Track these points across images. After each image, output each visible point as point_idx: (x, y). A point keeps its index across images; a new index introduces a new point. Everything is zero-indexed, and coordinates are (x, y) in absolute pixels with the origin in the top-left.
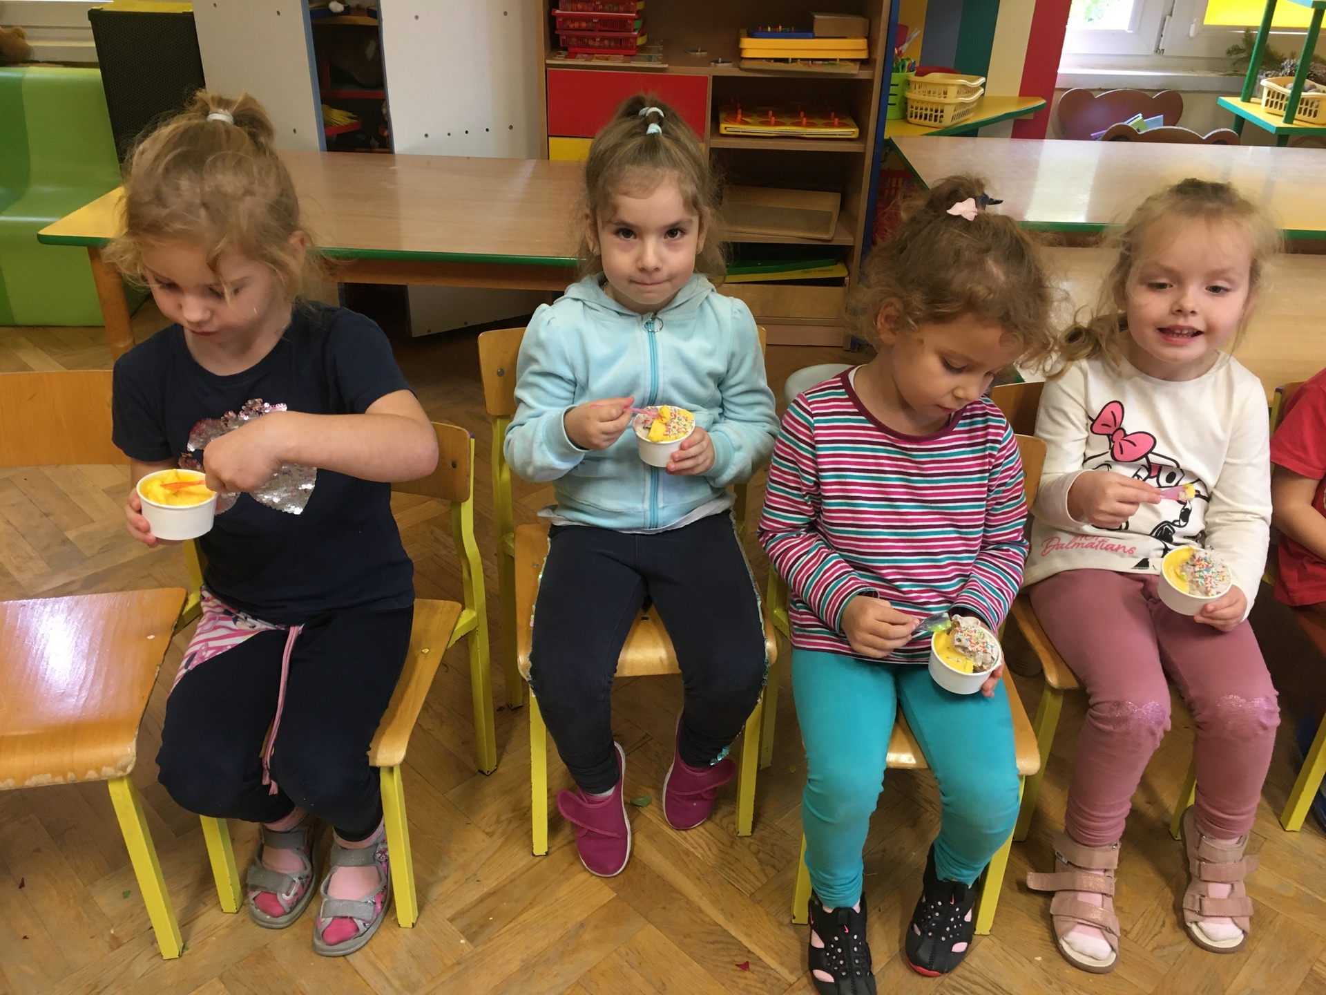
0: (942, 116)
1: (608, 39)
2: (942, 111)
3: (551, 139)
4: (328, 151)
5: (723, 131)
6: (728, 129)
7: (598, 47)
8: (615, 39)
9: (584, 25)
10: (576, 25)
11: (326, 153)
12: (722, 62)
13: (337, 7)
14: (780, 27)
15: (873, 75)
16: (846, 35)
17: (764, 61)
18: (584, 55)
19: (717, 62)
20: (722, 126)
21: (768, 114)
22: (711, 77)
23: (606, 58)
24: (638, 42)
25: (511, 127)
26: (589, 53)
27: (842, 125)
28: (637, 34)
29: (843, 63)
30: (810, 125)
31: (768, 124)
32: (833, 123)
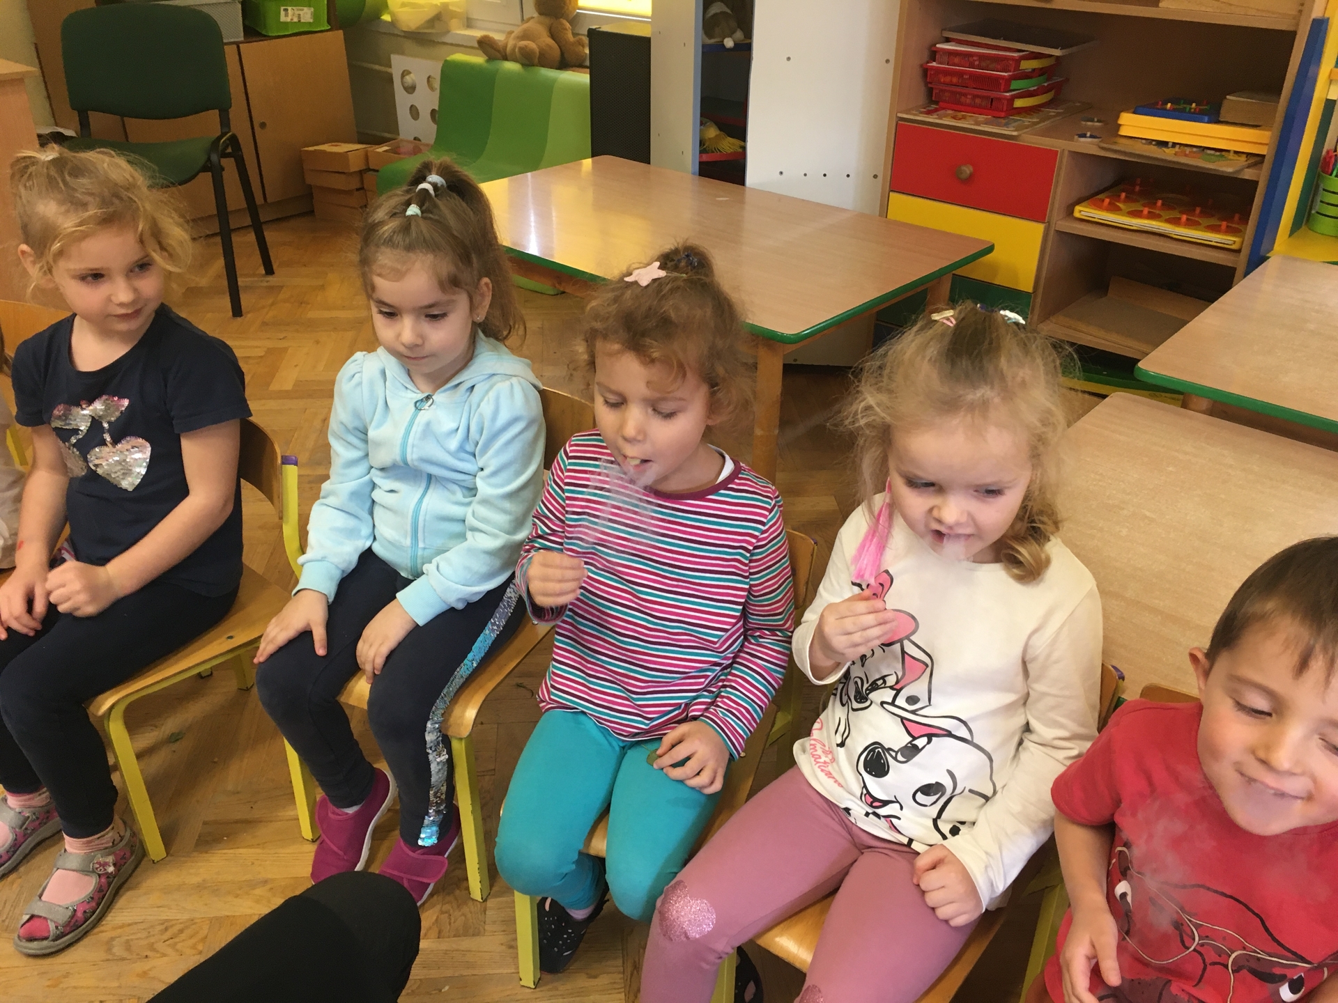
1: (978, 96)
3: (892, 194)
4: (699, 175)
5: (1077, 214)
6: (1083, 213)
7: (969, 105)
8: (986, 98)
9: (955, 80)
10: (948, 79)
12: (1091, 136)
13: (729, 43)
14: (1194, 105)
15: (1261, 176)
16: (1260, 124)
17: (1144, 141)
18: (950, 112)
19: (1084, 136)
20: (1078, 208)
21: (1155, 203)
22: (1066, 153)
23: (964, 118)
24: (1019, 103)
25: (875, 176)
26: (955, 110)
27: (1230, 231)
28: (1012, 95)
29: (1236, 157)
30: (1190, 224)
31: (1136, 214)
32: (1220, 225)
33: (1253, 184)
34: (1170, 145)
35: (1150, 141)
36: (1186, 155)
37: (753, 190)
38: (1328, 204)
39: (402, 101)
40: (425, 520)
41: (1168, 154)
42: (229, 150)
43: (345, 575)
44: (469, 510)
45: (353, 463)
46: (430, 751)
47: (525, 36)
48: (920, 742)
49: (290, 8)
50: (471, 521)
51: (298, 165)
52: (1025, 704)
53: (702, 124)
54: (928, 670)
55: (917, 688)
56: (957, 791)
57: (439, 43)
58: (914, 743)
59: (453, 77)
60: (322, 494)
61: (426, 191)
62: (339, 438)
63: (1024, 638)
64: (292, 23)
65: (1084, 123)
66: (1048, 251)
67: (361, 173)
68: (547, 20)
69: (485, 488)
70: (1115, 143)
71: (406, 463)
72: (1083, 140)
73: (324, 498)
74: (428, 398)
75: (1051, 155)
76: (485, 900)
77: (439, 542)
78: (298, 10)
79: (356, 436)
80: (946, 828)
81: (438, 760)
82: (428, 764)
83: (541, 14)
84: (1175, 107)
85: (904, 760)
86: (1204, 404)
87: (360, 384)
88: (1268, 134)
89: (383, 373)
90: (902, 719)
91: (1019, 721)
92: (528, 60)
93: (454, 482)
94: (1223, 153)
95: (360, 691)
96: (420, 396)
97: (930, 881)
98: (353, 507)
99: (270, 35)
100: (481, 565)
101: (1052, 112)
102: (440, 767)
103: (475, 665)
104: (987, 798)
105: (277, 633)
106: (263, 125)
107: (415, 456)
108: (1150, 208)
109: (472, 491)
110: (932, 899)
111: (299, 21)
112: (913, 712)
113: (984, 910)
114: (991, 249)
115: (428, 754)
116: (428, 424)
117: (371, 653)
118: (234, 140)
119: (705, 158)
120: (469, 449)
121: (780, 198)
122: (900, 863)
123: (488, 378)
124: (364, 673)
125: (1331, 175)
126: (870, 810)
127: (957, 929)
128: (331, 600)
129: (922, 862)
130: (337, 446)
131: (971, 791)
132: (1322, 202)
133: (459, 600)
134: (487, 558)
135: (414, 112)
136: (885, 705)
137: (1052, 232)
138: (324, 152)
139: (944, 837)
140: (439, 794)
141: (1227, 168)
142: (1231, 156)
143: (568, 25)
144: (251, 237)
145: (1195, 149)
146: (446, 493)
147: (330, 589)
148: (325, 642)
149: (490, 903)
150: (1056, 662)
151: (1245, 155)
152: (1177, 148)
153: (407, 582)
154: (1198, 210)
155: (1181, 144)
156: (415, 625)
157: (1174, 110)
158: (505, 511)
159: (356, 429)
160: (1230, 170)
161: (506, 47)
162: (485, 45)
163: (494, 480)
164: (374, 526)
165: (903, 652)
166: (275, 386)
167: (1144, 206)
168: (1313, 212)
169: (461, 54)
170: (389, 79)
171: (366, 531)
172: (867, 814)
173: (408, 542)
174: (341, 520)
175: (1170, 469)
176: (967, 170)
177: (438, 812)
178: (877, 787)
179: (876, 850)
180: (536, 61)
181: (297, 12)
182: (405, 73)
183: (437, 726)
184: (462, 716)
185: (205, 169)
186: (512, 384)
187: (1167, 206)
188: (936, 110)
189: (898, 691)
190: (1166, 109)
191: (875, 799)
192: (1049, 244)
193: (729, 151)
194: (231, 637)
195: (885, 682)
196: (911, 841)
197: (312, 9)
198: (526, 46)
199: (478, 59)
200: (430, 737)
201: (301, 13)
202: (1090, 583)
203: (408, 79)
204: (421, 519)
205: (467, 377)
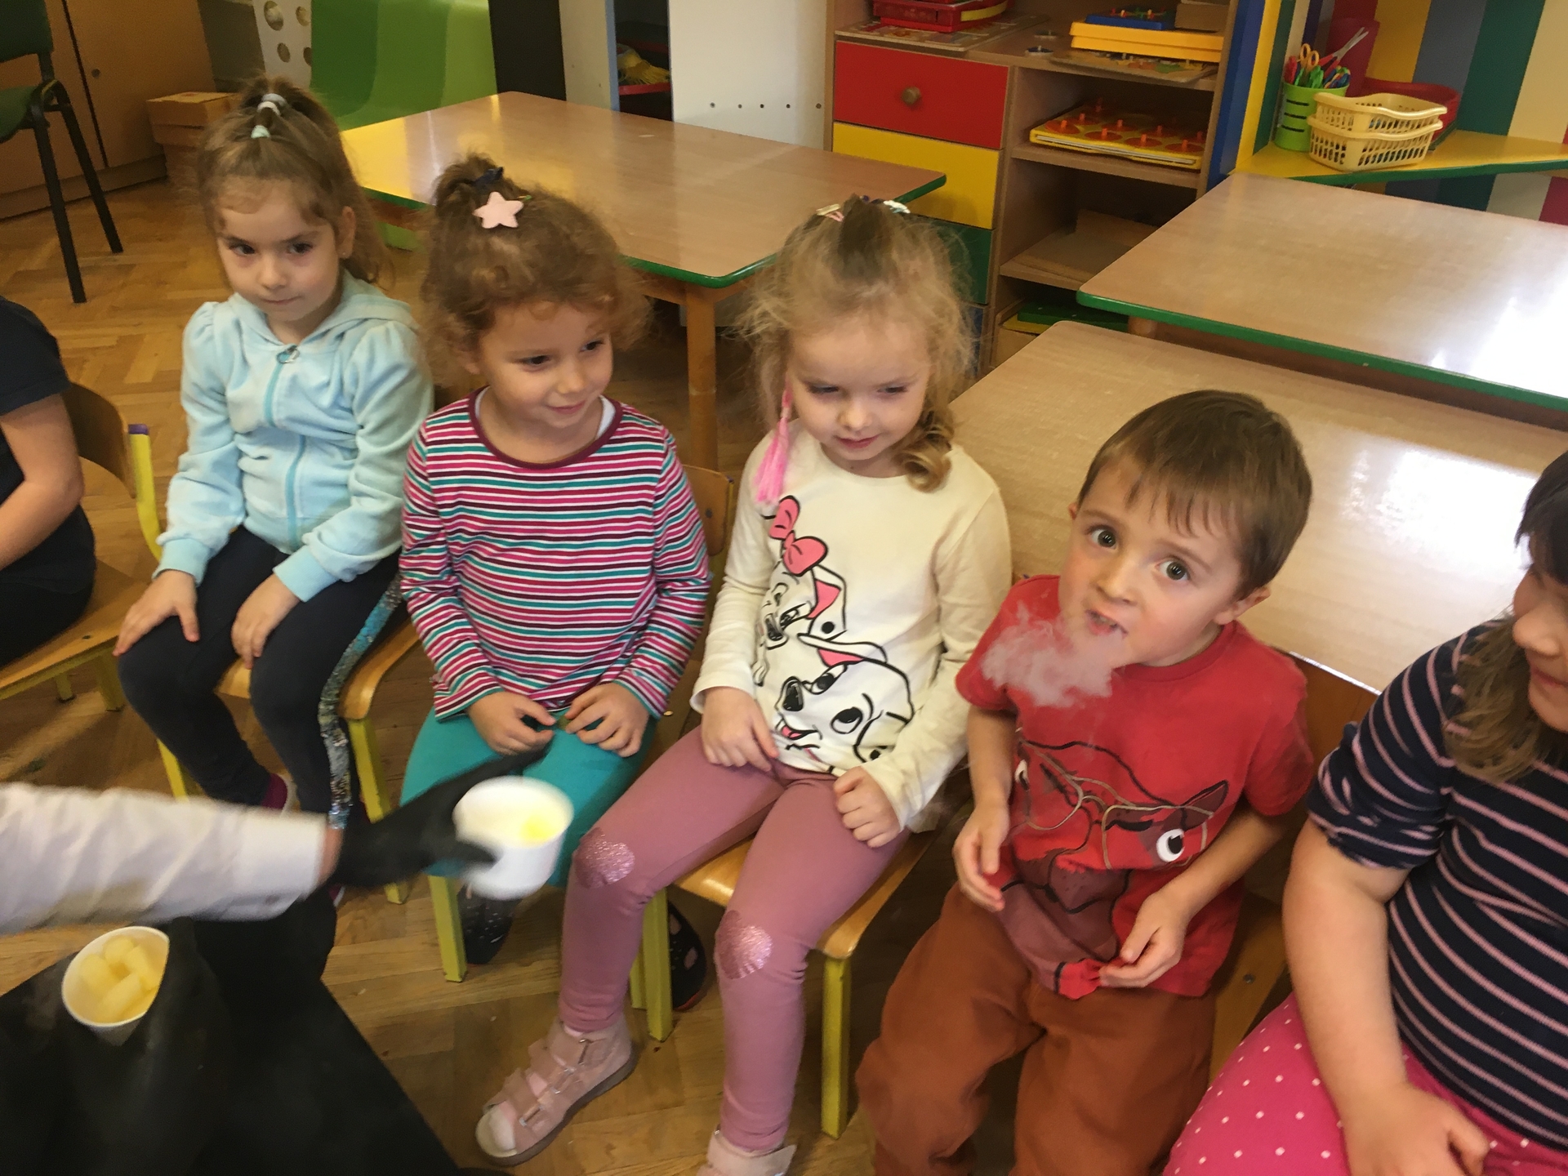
0: (1343, 156)
1: (923, 9)
2: (1344, 148)
3: (836, 125)
4: (618, 111)
5: (1033, 139)
6: (1039, 137)
7: (913, 20)
8: (931, 10)
11: (618, 114)
12: (1043, 51)
14: (1150, 12)
15: (1215, 86)
16: (1217, 29)
17: (1098, 54)
18: (892, 28)
19: (1034, 50)
20: (1033, 132)
21: (1116, 124)
22: (1017, 69)
23: (907, 34)
24: (966, 16)
25: (819, 106)
26: (899, 26)
27: (1191, 150)
28: (956, 7)
29: (1192, 66)
30: (1151, 144)
31: (1096, 136)
32: (1181, 145)
33: (1209, 95)
34: (1124, 56)
35: (1103, 53)
36: (1140, 67)
37: (682, 125)
38: (1293, 116)
39: (268, 39)
40: (301, 487)
41: (1121, 66)
42: (55, 102)
43: (214, 554)
44: (351, 474)
45: (212, 430)
46: (324, 735)
48: (836, 671)
50: (354, 484)
51: (143, 120)
52: (938, 620)
53: (619, 51)
54: (842, 593)
55: (831, 614)
56: (875, 715)
58: (829, 672)
59: (326, 7)
60: (181, 466)
61: (268, 110)
62: (194, 401)
63: (930, 547)
65: (1036, 36)
66: (1005, 181)
69: (366, 446)
70: (1068, 57)
71: (272, 424)
72: (1033, 54)
73: (184, 470)
74: (292, 349)
75: (1000, 73)
76: (404, 902)
77: (320, 510)
79: (211, 398)
80: (866, 753)
81: (337, 745)
82: (324, 750)
84: (1130, 14)
85: (820, 691)
86: (1149, 327)
87: (211, 338)
88: (1221, 39)
89: (238, 325)
90: (819, 648)
91: (933, 640)
93: (330, 443)
94: (1179, 63)
95: (239, 680)
96: (283, 348)
97: (848, 802)
98: (217, 479)
100: (369, 532)
101: (1004, 26)
102: (339, 753)
103: (371, 640)
104: (906, 721)
105: (138, 620)
106: (96, 73)
107: (282, 416)
108: (1108, 130)
109: (354, 451)
110: (849, 820)
112: (829, 640)
113: (902, 829)
114: (941, 181)
115: (323, 738)
116: (294, 380)
117: (249, 634)
118: (59, 90)
119: (626, 90)
120: (344, 404)
121: (714, 134)
122: (822, 788)
123: (358, 325)
124: (243, 661)
125: (1294, 83)
126: (790, 743)
127: (876, 849)
128: (199, 580)
129: (840, 786)
130: (192, 411)
131: (889, 714)
132: (1286, 114)
133: (346, 570)
134: (373, 523)
135: (283, 52)
136: (803, 638)
137: (1008, 162)
138: (174, 103)
139: (864, 761)
140: (341, 785)
141: (1181, 79)
142: (1187, 66)
144: (92, 210)
145: (1150, 61)
146: (326, 457)
147: (197, 568)
148: (195, 626)
149: (410, 905)
150: (964, 570)
151: (1201, 65)
152: (1131, 60)
153: (285, 557)
154: (1160, 128)
155: (1136, 56)
156: (297, 601)
157: (1127, 17)
158: (390, 471)
159: (212, 389)
160: (1183, 80)
163: (375, 438)
164: (245, 500)
165: (815, 580)
166: (131, 379)
167: (1104, 127)
168: (1278, 126)
170: (251, 13)
171: (235, 505)
172: (788, 748)
173: (283, 513)
174: (204, 494)
175: (1108, 393)
176: (914, 93)
177: (343, 806)
178: (795, 721)
179: (799, 782)
182: (269, 5)
183: (331, 707)
184: (358, 696)
185: (26, 124)
186: (387, 331)
187: (1128, 126)
188: (877, 27)
189: (814, 619)
190: (1120, 17)
191: (794, 731)
192: (1006, 171)
193: (653, 81)
194: (88, 637)
195: (797, 613)
196: (832, 768)
200: (323, 721)
202: (992, 488)
203: (273, 12)
204: (296, 484)
205: (335, 323)
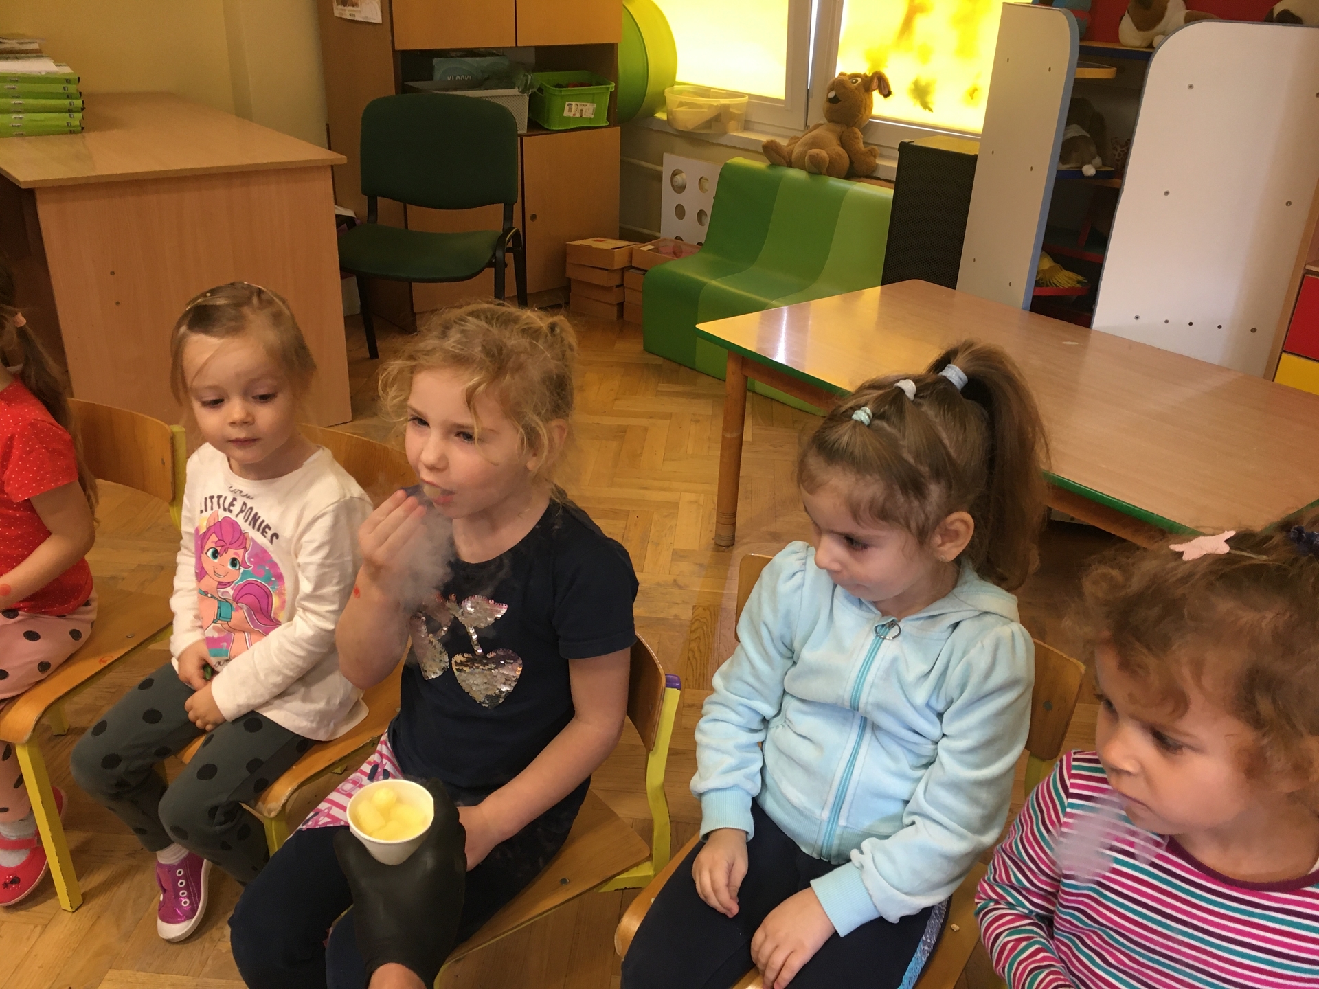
3: (1284, 356)
4: (1030, 311)
11: (1027, 313)
13: (1089, 170)
25: (1254, 330)
37: (1101, 334)
39: (669, 201)
42: (510, 245)
47: (814, 143)
49: (574, 103)
51: (561, 257)
57: (713, 144)
59: (731, 180)
64: (574, 118)
67: (623, 270)
68: (839, 128)
74: (890, 626)
77: (866, 824)
78: (581, 105)
83: (831, 121)
87: (801, 586)
92: (817, 168)
93: (902, 744)
99: (552, 128)
106: (534, 217)
107: (869, 701)
109: (923, 759)
111: (581, 116)
116: (892, 662)
118: (516, 236)
119: (1040, 292)
123: (977, 616)
133: (894, 911)
135: (680, 212)
138: (589, 247)
143: (860, 134)
146: (887, 759)
156: (833, 933)
161: (792, 151)
162: (770, 150)
169: (741, 158)
170: (659, 177)
180: (824, 171)
181: (580, 108)
182: (675, 174)
185: (490, 265)
194: (564, 881)
197: (595, 105)
198: (817, 154)
199: (760, 164)
201: (584, 108)
203: (679, 179)
204: (850, 791)
205: (948, 610)
